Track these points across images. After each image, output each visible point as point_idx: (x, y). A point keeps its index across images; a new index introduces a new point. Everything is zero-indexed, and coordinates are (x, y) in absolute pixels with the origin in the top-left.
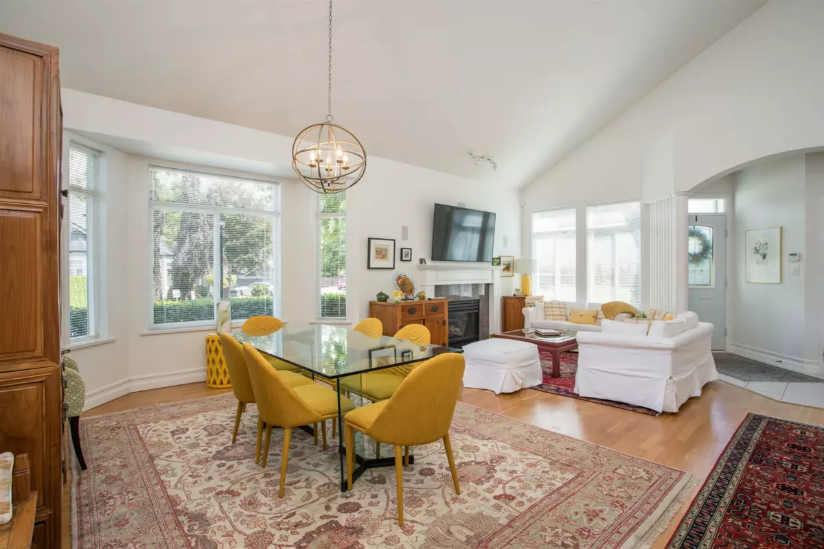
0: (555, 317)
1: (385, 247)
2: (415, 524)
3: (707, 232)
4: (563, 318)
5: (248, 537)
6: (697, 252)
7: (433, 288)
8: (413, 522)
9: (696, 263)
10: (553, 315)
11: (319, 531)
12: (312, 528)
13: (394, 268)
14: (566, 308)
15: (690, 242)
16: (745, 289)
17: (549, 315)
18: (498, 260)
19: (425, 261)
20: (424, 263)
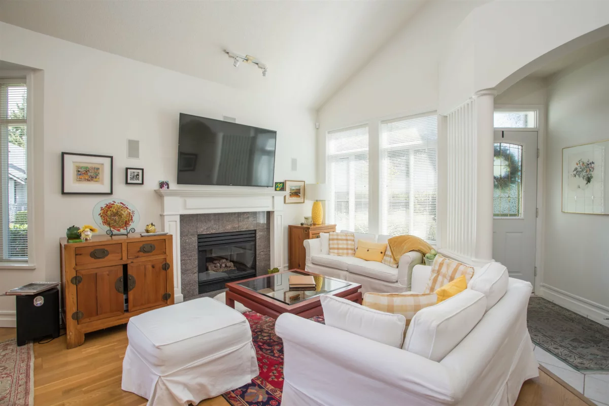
0: (341, 251)
1: (97, 166)
3: (515, 150)
4: (350, 251)
6: (503, 174)
7: (178, 219)
9: (502, 189)
10: (338, 249)
13: (111, 193)
14: (353, 240)
15: (495, 163)
16: (560, 221)
17: (334, 249)
18: (281, 185)
19: (168, 184)
20: (165, 187)
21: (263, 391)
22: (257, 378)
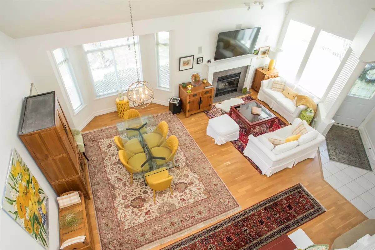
1: (188, 60)
2: (158, 202)
4: (281, 90)
5: (123, 196)
7: (213, 74)
8: (157, 201)
10: (276, 88)
11: (136, 198)
12: (135, 197)
13: (192, 68)
14: (284, 85)
17: (274, 87)
18: (257, 52)
19: (210, 61)
20: (209, 62)
21: (240, 143)
22: (239, 139)
